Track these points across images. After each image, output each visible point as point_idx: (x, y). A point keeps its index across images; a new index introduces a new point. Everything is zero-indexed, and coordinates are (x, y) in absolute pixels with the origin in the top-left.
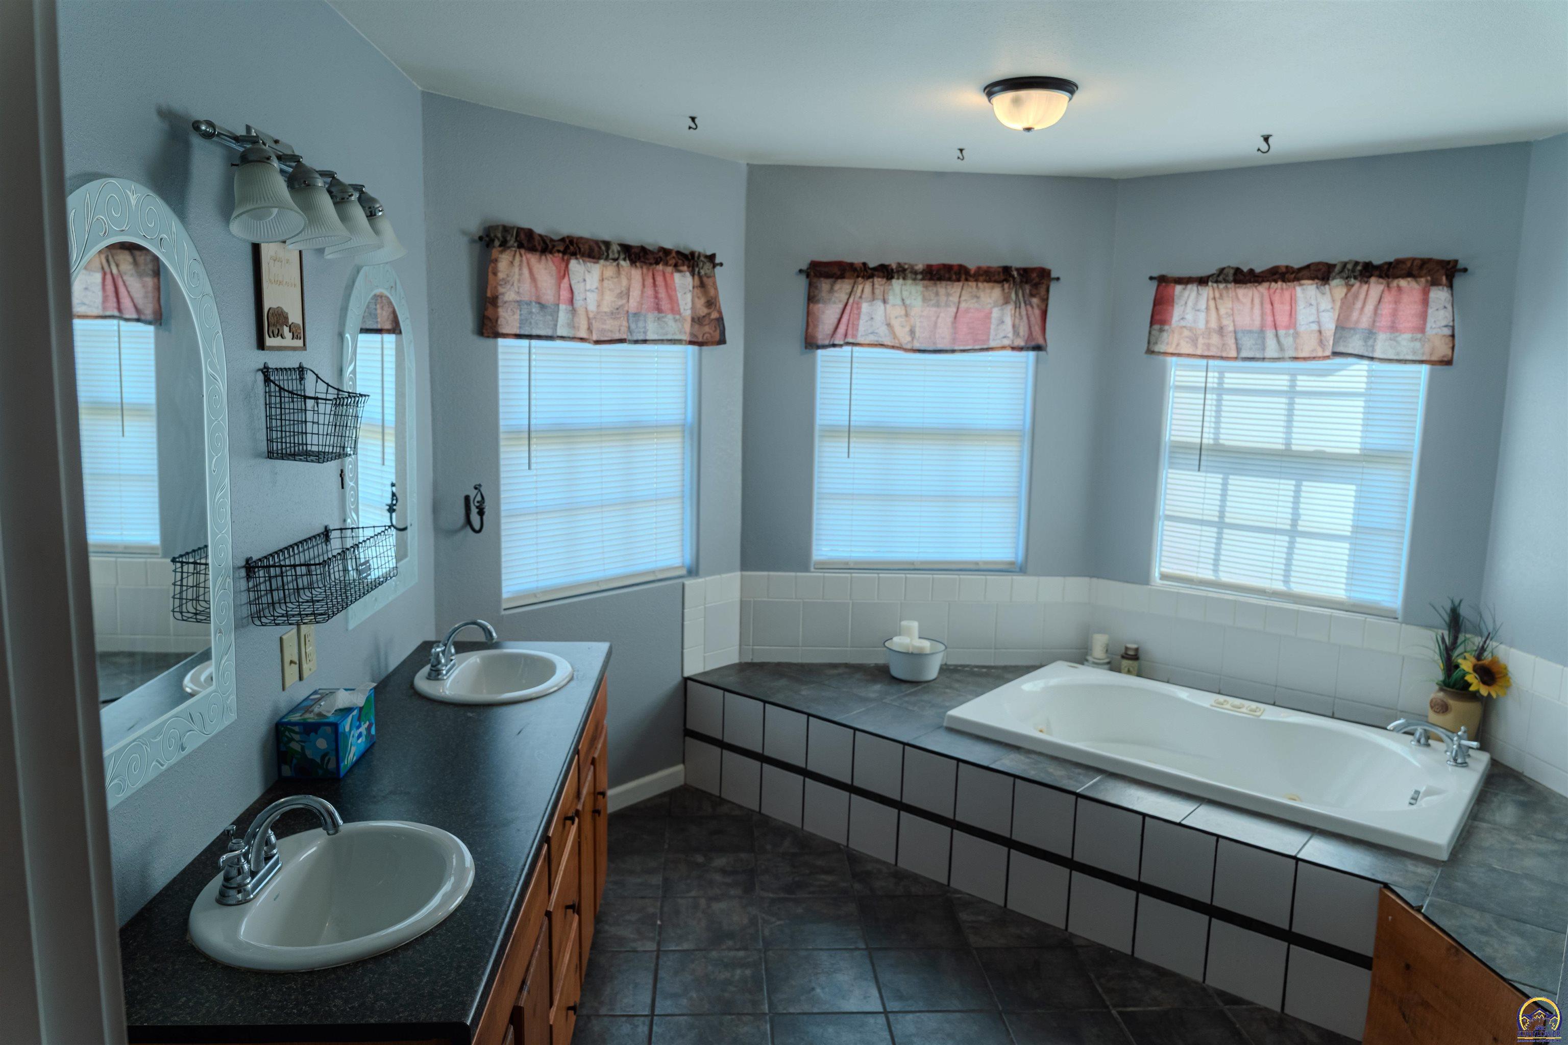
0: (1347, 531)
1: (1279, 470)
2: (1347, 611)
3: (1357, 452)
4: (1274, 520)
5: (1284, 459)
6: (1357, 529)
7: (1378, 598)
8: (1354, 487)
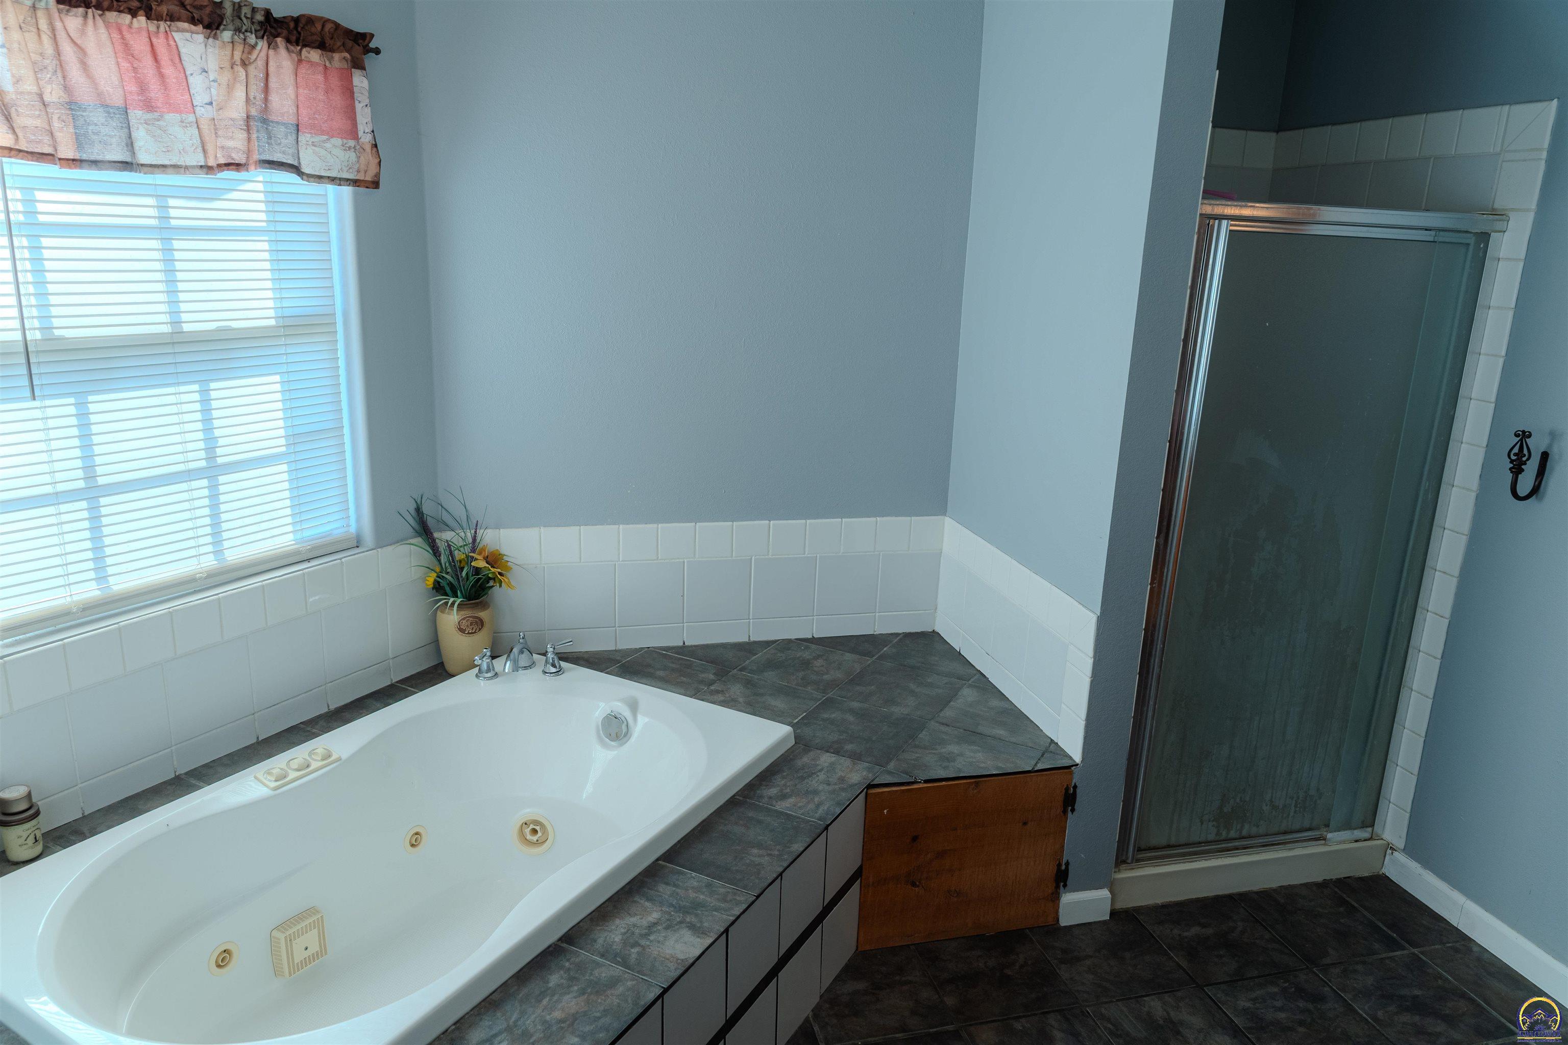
0: (279, 445)
1: (172, 369)
2: (309, 560)
3: (272, 322)
4: (180, 458)
5: (178, 349)
6: (294, 438)
7: (328, 528)
8: (277, 378)
